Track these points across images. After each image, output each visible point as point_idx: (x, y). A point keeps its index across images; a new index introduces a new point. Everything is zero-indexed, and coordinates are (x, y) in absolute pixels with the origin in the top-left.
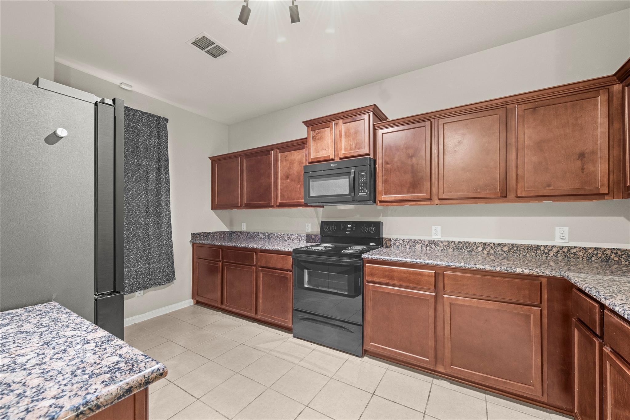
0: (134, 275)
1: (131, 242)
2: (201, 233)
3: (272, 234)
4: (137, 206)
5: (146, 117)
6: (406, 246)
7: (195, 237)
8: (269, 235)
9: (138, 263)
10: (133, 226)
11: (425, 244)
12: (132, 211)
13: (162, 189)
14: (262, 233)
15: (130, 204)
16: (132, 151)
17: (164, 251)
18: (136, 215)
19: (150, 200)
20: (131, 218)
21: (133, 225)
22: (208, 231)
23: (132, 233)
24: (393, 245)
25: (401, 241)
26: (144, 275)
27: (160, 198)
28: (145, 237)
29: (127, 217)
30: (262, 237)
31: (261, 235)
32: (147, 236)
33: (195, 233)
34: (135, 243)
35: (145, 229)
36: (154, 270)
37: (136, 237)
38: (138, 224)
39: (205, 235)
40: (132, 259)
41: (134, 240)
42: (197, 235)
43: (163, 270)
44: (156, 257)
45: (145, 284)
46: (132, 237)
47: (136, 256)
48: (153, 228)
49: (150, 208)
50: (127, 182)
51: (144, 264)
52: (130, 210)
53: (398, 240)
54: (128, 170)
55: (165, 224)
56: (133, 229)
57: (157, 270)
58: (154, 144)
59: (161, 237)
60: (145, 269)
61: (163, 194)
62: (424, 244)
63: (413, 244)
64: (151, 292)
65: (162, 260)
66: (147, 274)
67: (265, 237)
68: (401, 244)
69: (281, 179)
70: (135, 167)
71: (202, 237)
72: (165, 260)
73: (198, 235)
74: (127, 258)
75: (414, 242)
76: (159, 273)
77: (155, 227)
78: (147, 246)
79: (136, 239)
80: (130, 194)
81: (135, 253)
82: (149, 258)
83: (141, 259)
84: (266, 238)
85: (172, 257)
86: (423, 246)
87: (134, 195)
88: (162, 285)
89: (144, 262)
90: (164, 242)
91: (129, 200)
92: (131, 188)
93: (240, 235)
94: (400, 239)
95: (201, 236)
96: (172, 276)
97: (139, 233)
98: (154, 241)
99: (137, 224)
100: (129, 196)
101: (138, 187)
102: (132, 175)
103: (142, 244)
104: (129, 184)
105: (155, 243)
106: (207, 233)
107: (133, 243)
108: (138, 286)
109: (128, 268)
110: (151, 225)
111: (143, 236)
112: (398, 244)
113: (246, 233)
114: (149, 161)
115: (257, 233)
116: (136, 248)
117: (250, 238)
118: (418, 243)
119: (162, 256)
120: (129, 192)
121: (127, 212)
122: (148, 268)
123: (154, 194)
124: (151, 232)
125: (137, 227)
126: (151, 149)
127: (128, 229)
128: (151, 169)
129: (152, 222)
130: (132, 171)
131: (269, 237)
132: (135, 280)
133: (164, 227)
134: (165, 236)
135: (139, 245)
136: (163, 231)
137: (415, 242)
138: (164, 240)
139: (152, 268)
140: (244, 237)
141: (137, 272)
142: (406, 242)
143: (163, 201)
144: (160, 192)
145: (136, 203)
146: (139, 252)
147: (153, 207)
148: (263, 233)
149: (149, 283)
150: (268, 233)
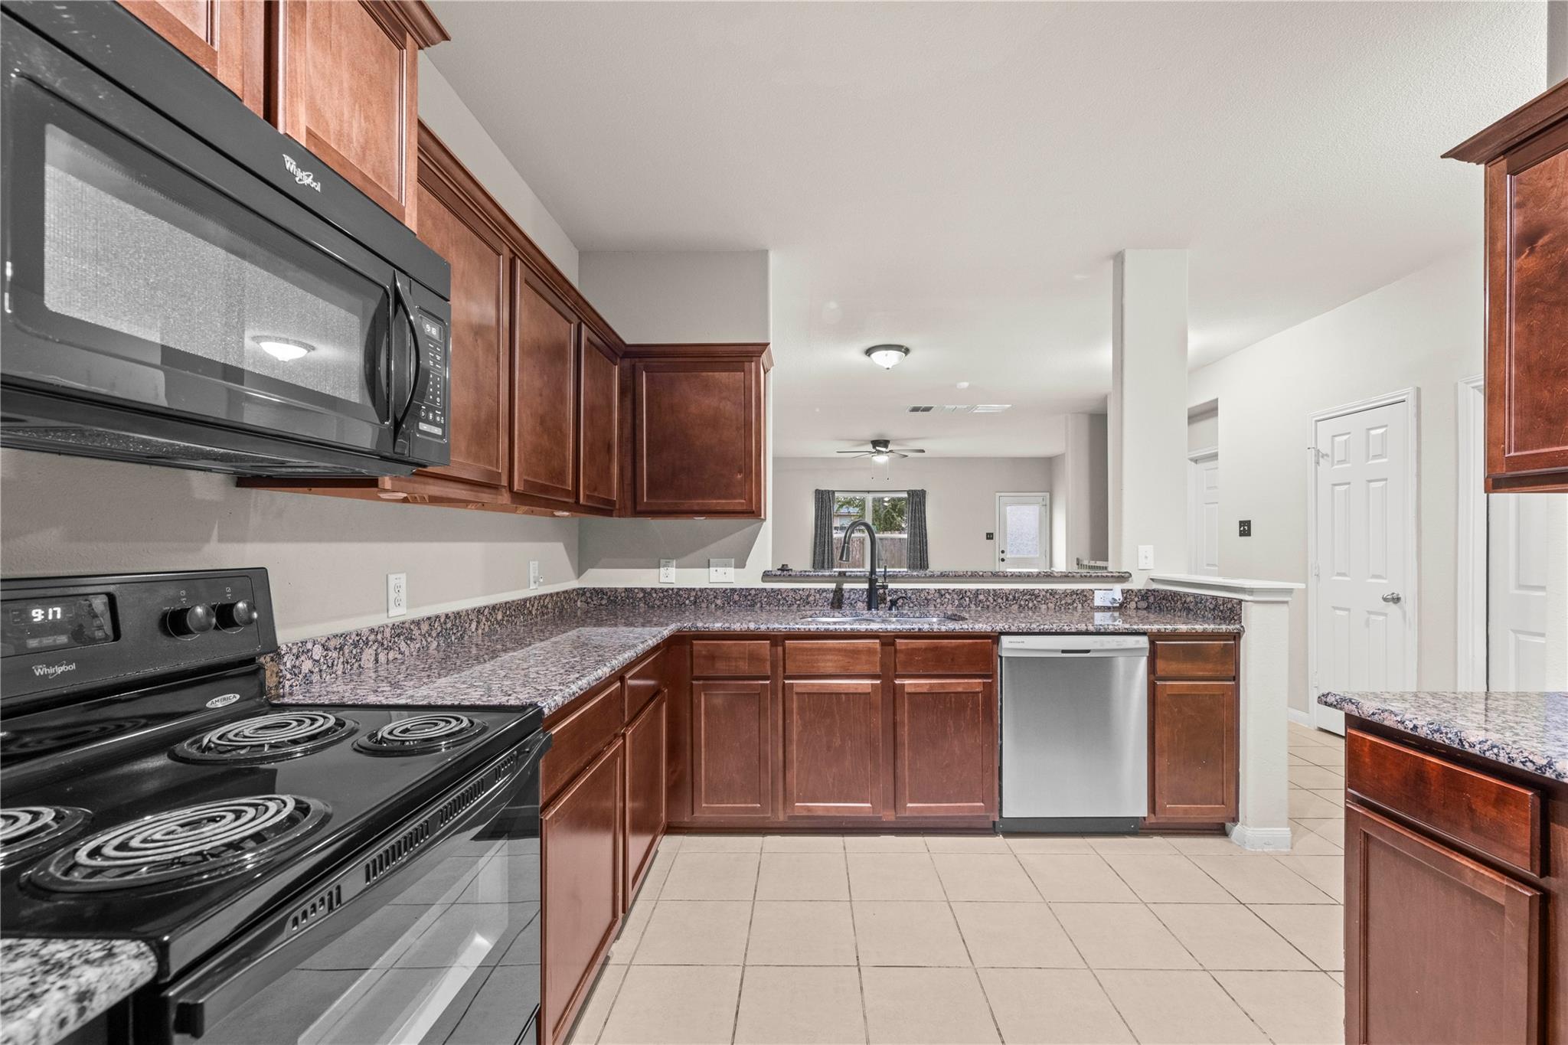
6: (335, 667)
11: (385, 643)
24: (289, 676)
25: (318, 652)
53: (308, 651)
62: (383, 644)
63: (354, 652)
68: (318, 661)
75: (355, 645)
86: (379, 651)
94: (314, 644)
112: (307, 666)
118: (367, 644)
137: (360, 642)
142: (335, 649)
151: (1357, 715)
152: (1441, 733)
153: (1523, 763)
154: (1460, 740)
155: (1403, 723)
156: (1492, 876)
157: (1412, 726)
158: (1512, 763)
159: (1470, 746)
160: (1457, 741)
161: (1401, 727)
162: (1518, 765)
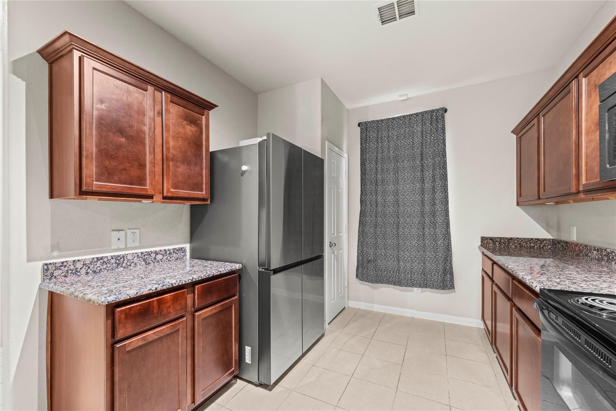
0: (409, 270)
1: (406, 240)
2: (495, 238)
3: (613, 254)
4: (412, 206)
5: (420, 117)
7: (485, 242)
8: (608, 255)
9: (412, 260)
10: (408, 225)
12: (408, 211)
13: (436, 186)
14: (596, 249)
15: (405, 204)
16: (407, 155)
17: (439, 253)
18: (411, 214)
19: (426, 199)
20: (406, 218)
21: (408, 223)
22: (509, 236)
23: (406, 231)
26: (418, 273)
27: (434, 196)
28: (419, 236)
29: (403, 216)
30: (597, 257)
31: (595, 252)
32: (421, 235)
33: (485, 237)
34: (410, 241)
35: (419, 228)
36: (430, 271)
37: (411, 235)
38: (413, 223)
39: (502, 241)
40: (407, 255)
41: (408, 238)
42: (489, 240)
43: (438, 273)
44: (432, 258)
45: (420, 282)
46: (407, 235)
47: (410, 253)
48: (429, 227)
49: (426, 207)
50: (404, 185)
51: (418, 262)
52: (405, 210)
54: (404, 173)
55: (440, 224)
56: (407, 228)
57: (432, 272)
58: (429, 141)
59: (436, 238)
60: (419, 268)
61: (437, 192)
64: (429, 293)
65: (437, 263)
66: (422, 273)
67: (600, 256)
69: (587, 133)
70: (411, 169)
71: (498, 243)
72: (439, 263)
73: (491, 240)
74: (403, 254)
76: (435, 276)
77: (431, 226)
78: (422, 245)
79: (411, 237)
80: (406, 195)
81: (409, 250)
82: (425, 258)
83: (415, 257)
84: (602, 259)
85: (450, 262)
87: (409, 195)
88: (438, 289)
89: (418, 260)
90: (438, 243)
91: (405, 201)
92: (406, 190)
93: (566, 249)
95: (496, 241)
96: (450, 282)
97: (413, 232)
98: (430, 241)
99: (411, 223)
100: (405, 197)
101: (413, 188)
102: (407, 177)
103: (416, 243)
104: (405, 186)
105: (431, 243)
106: (506, 238)
107: (407, 241)
108: (413, 282)
109: (404, 263)
110: (427, 225)
111: (417, 235)
113: (573, 245)
114: (425, 159)
115: (588, 248)
116: (410, 246)
117: (578, 255)
119: (437, 258)
120: (405, 193)
121: (403, 212)
122: (422, 268)
123: (430, 192)
124: (427, 231)
125: (412, 226)
126: (427, 147)
127: (404, 228)
128: (427, 168)
129: (428, 221)
130: (408, 173)
131: (608, 259)
132: (409, 275)
133: (438, 227)
134: (439, 237)
135: (413, 243)
136: (438, 231)
138: (438, 242)
139: (428, 268)
140: (571, 252)
141: (411, 269)
143: (437, 199)
144: (435, 189)
145: (411, 203)
146: (413, 250)
147: (429, 206)
148: (598, 249)
149: (423, 283)
150: (605, 250)
151: (129, 298)
152: (165, 285)
153: (188, 281)
154: (171, 284)
155: (151, 289)
156: (169, 325)
157: (155, 289)
158: (186, 283)
159: (175, 284)
160: (171, 285)
161: (151, 291)
162: (187, 282)
